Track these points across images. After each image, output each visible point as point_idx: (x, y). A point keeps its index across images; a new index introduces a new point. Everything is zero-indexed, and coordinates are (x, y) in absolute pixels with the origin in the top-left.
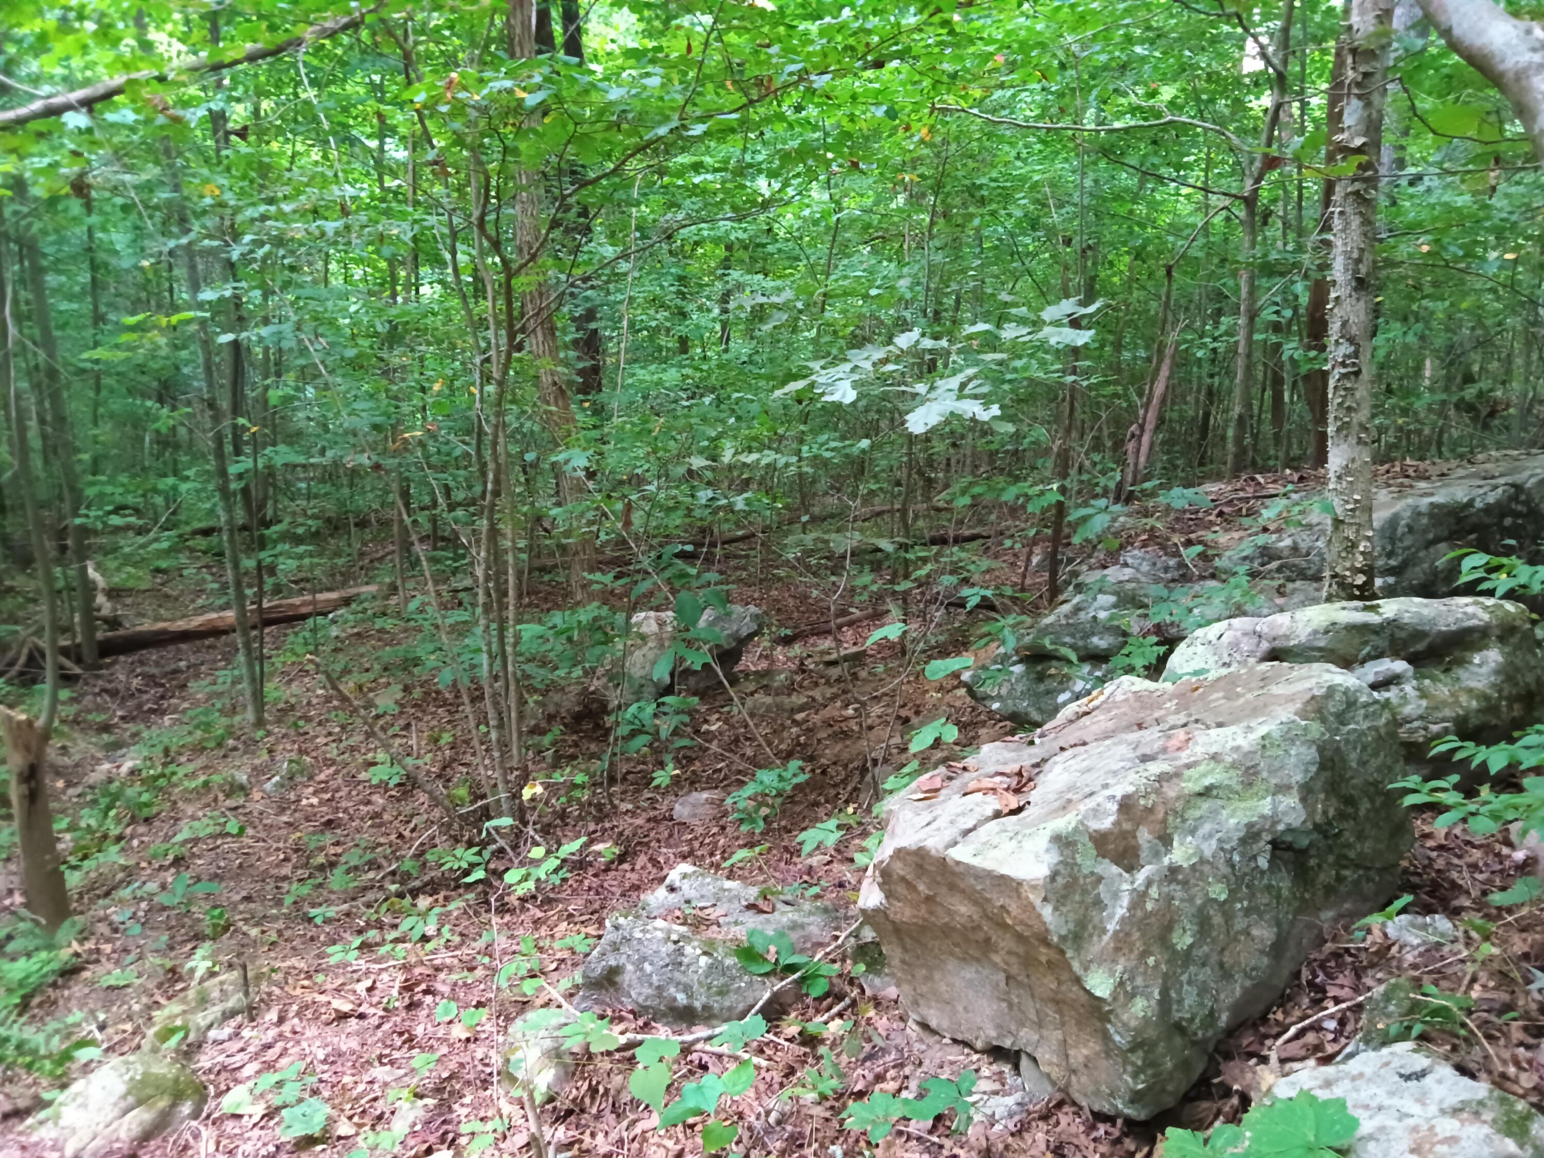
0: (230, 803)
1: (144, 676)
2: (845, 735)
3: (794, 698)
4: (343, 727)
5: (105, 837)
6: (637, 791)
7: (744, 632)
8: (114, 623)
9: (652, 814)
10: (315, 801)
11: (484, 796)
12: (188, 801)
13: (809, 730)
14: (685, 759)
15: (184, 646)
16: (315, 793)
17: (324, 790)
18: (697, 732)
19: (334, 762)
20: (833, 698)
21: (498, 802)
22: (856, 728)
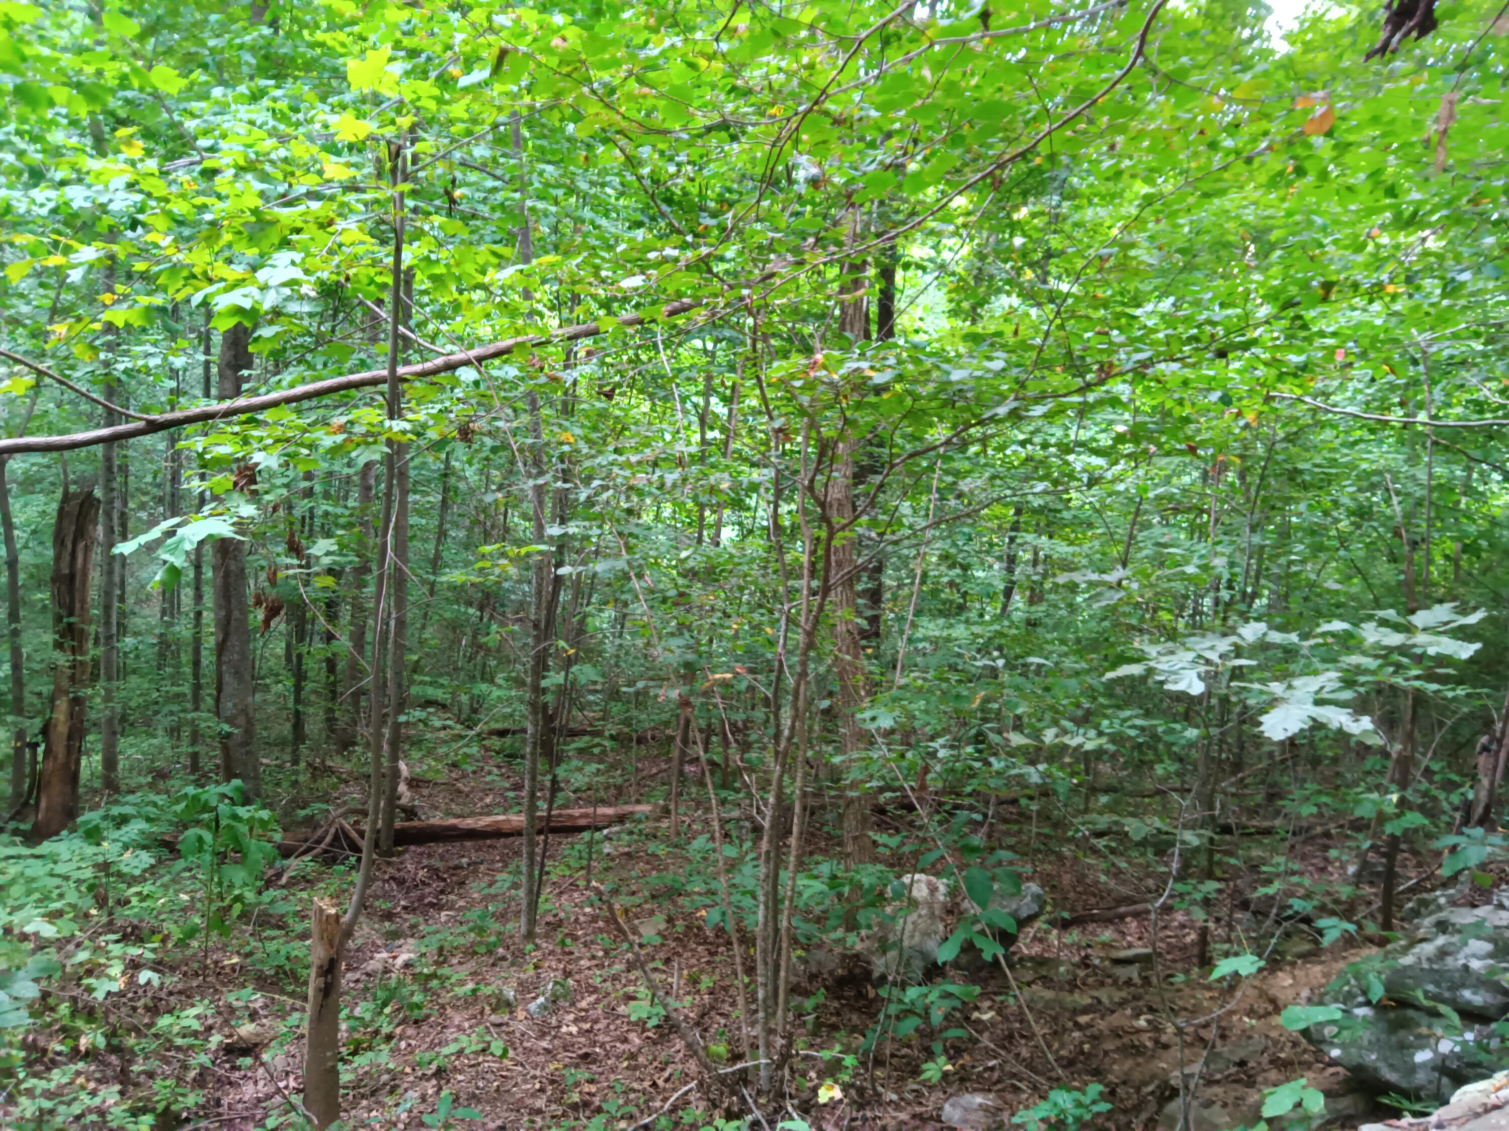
0: (493, 1018)
1: (430, 868)
2: (1137, 1050)
3: (1077, 996)
4: (606, 952)
5: (377, 1032)
6: (901, 1079)
7: (1024, 914)
8: (410, 813)
9: (919, 1109)
10: (574, 1029)
11: (742, 1058)
12: (455, 1008)
13: (1094, 1038)
14: (954, 1052)
15: (468, 844)
16: (576, 1021)
17: (584, 1019)
18: (967, 1019)
19: (595, 990)
20: (1122, 1004)
21: (757, 1067)
22: (1149, 1044)
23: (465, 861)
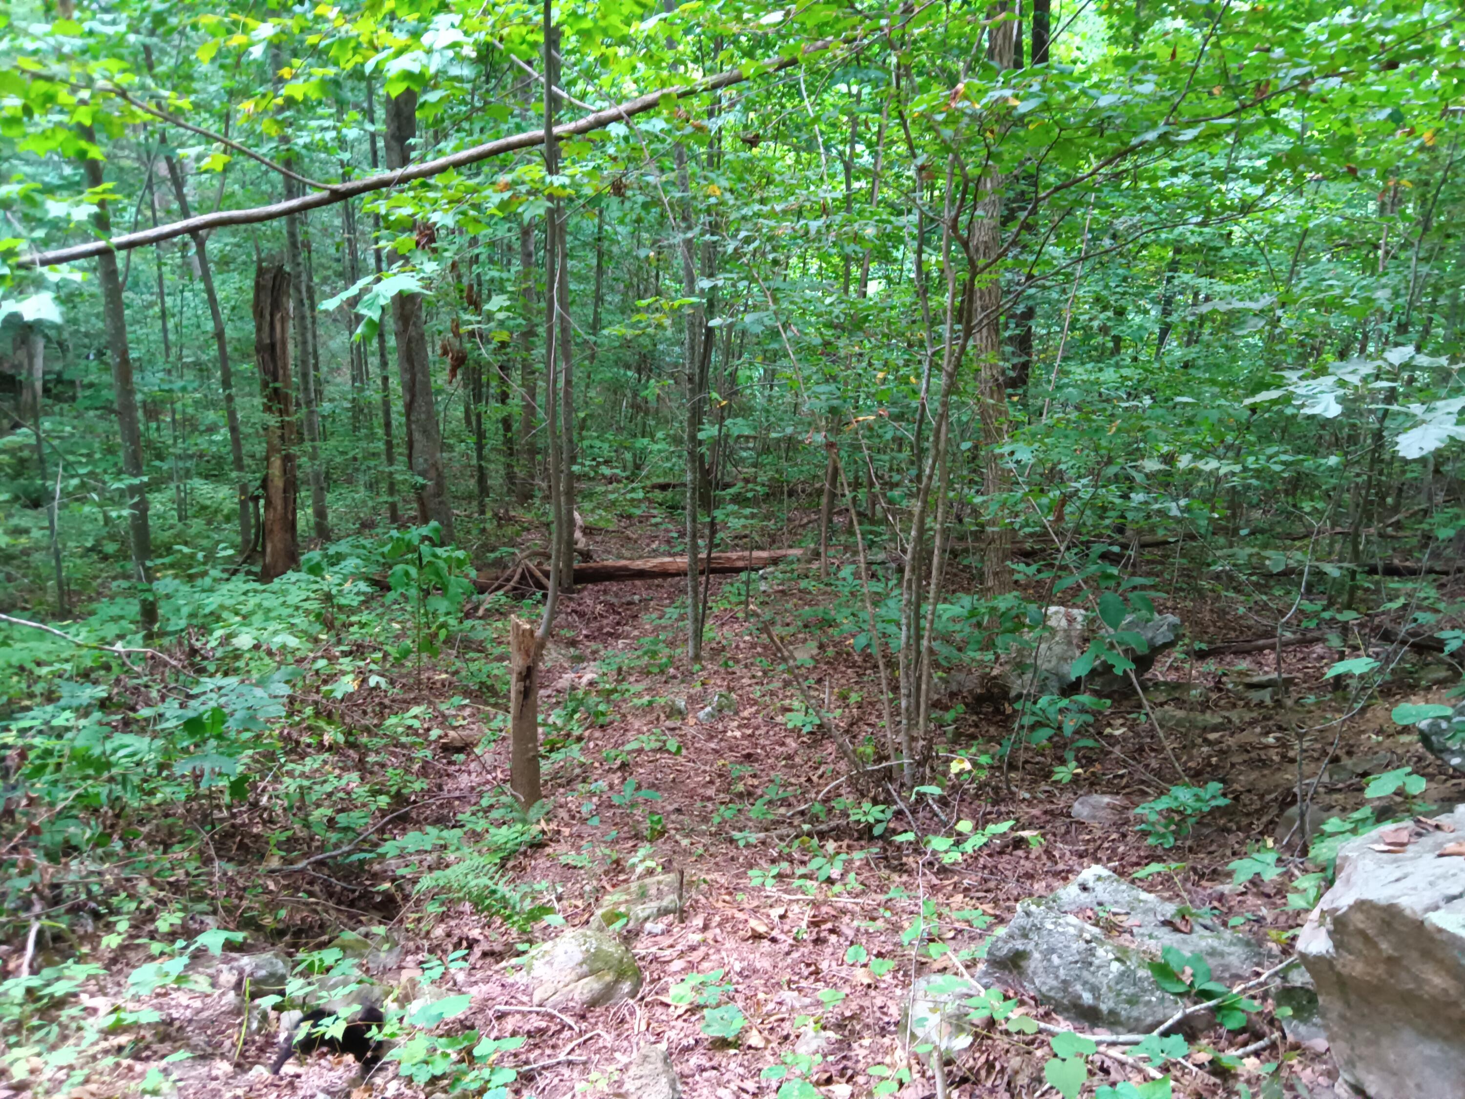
0: (669, 723)
1: (606, 603)
2: (1264, 763)
3: (1208, 715)
4: (765, 673)
5: (568, 735)
6: (1035, 782)
7: (1159, 641)
8: (586, 556)
9: (1049, 807)
10: (738, 734)
11: (887, 758)
12: (635, 716)
13: (1221, 752)
14: (1086, 760)
15: (638, 583)
16: (739, 727)
17: (746, 726)
18: (1100, 733)
19: (756, 703)
20: (1252, 723)
21: (901, 765)
22: (1276, 758)
23: (636, 598)
